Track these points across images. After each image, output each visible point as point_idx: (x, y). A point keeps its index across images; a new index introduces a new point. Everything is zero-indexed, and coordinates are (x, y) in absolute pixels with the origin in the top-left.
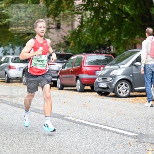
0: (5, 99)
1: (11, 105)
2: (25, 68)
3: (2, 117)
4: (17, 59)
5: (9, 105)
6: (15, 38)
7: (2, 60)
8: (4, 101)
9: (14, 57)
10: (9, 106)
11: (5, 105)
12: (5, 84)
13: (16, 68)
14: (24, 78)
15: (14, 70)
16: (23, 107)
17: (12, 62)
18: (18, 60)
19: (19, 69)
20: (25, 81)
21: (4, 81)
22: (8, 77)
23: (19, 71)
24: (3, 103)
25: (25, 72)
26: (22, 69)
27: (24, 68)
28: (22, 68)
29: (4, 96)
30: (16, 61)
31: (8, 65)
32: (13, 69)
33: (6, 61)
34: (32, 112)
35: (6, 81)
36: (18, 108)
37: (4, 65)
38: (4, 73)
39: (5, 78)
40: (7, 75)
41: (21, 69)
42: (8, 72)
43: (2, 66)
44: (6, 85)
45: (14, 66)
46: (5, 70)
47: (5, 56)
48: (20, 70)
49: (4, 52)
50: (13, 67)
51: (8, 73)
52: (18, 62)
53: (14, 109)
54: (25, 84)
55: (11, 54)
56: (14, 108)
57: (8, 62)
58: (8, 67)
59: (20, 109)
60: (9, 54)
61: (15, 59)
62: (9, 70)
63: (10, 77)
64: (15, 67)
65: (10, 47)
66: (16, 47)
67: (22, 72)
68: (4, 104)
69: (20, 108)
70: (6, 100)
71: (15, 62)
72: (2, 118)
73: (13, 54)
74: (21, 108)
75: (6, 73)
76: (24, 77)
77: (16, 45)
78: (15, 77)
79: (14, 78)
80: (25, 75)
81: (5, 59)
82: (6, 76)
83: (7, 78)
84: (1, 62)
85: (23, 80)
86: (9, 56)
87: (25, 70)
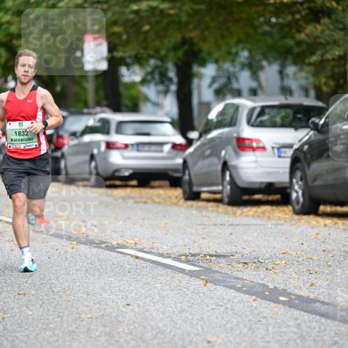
0: (222, 266)
1: (245, 292)
2: (299, 149)
3: (209, 339)
4: (267, 111)
5: (239, 290)
6: (260, 31)
7: (213, 116)
8: (217, 276)
9: (258, 103)
10: (238, 294)
11: (221, 290)
12: (222, 208)
13: (264, 148)
14: (296, 187)
15: (258, 153)
16: (291, 300)
17: (249, 122)
18: (272, 117)
19: (276, 150)
20: (301, 200)
21: (218, 196)
22: (233, 182)
23: (277, 159)
24: (216, 282)
25: (299, 165)
26: (290, 152)
27: (296, 147)
28: (290, 146)
29: (218, 256)
30: (265, 118)
31: (235, 135)
32: (254, 149)
33: (228, 118)
34: (329, 321)
35: (226, 200)
36: (272, 305)
37: (219, 137)
38: (220, 167)
39: (223, 185)
40: (231, 176)
41: (282, 150)
42: (233, 162)
43: (213, 139)
44: (226, 213)
45: (258, 141)
46: (223, 153)
47: (223, 100)
48: (279, 157)
49: (216, 86)
50: (255, 145)
51: (235, 167)
52: (274, 125)
53: (256, 308)
54: (297, 208)
55: (245, 91)
56: (254, 304)
57: (232, 123)
58: (234, 142)
59: (280, 306)
60: (238, 93)
61: (263, 110)
62: (238, 155)
63: (241, 184)
64: (261, 145)
65: (243, 66)
66: (265, 63)
67: (287, 163)
68: (218, 287)
69: (279, 302)
70: (225, 270)
71: (262, 125)
72: (209, 342)
73: (254, 92)
74: (284, 303)
75: (225, 166)
76: (294, 181)
77: (266, 58)
78: (262, 183)
79: (257, 186)
80: (299, 174)
81: (221, 114)
82: (228, 178)
83: (229, 187)
84: (209, 122)
85: (294, 195)
86: (237, 101)
87: (302, 156)
